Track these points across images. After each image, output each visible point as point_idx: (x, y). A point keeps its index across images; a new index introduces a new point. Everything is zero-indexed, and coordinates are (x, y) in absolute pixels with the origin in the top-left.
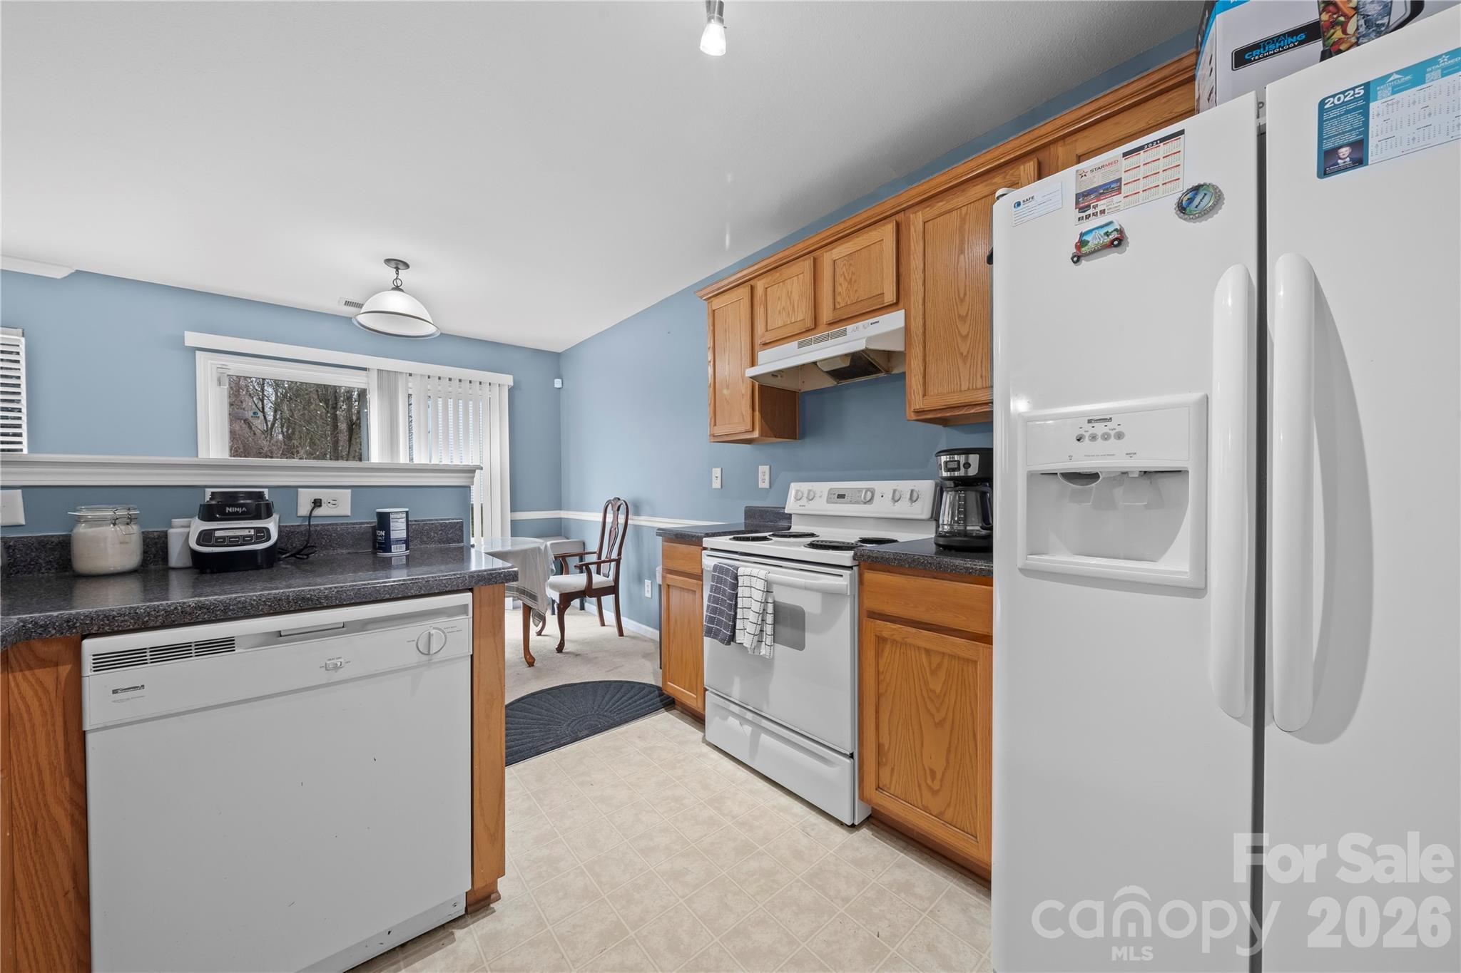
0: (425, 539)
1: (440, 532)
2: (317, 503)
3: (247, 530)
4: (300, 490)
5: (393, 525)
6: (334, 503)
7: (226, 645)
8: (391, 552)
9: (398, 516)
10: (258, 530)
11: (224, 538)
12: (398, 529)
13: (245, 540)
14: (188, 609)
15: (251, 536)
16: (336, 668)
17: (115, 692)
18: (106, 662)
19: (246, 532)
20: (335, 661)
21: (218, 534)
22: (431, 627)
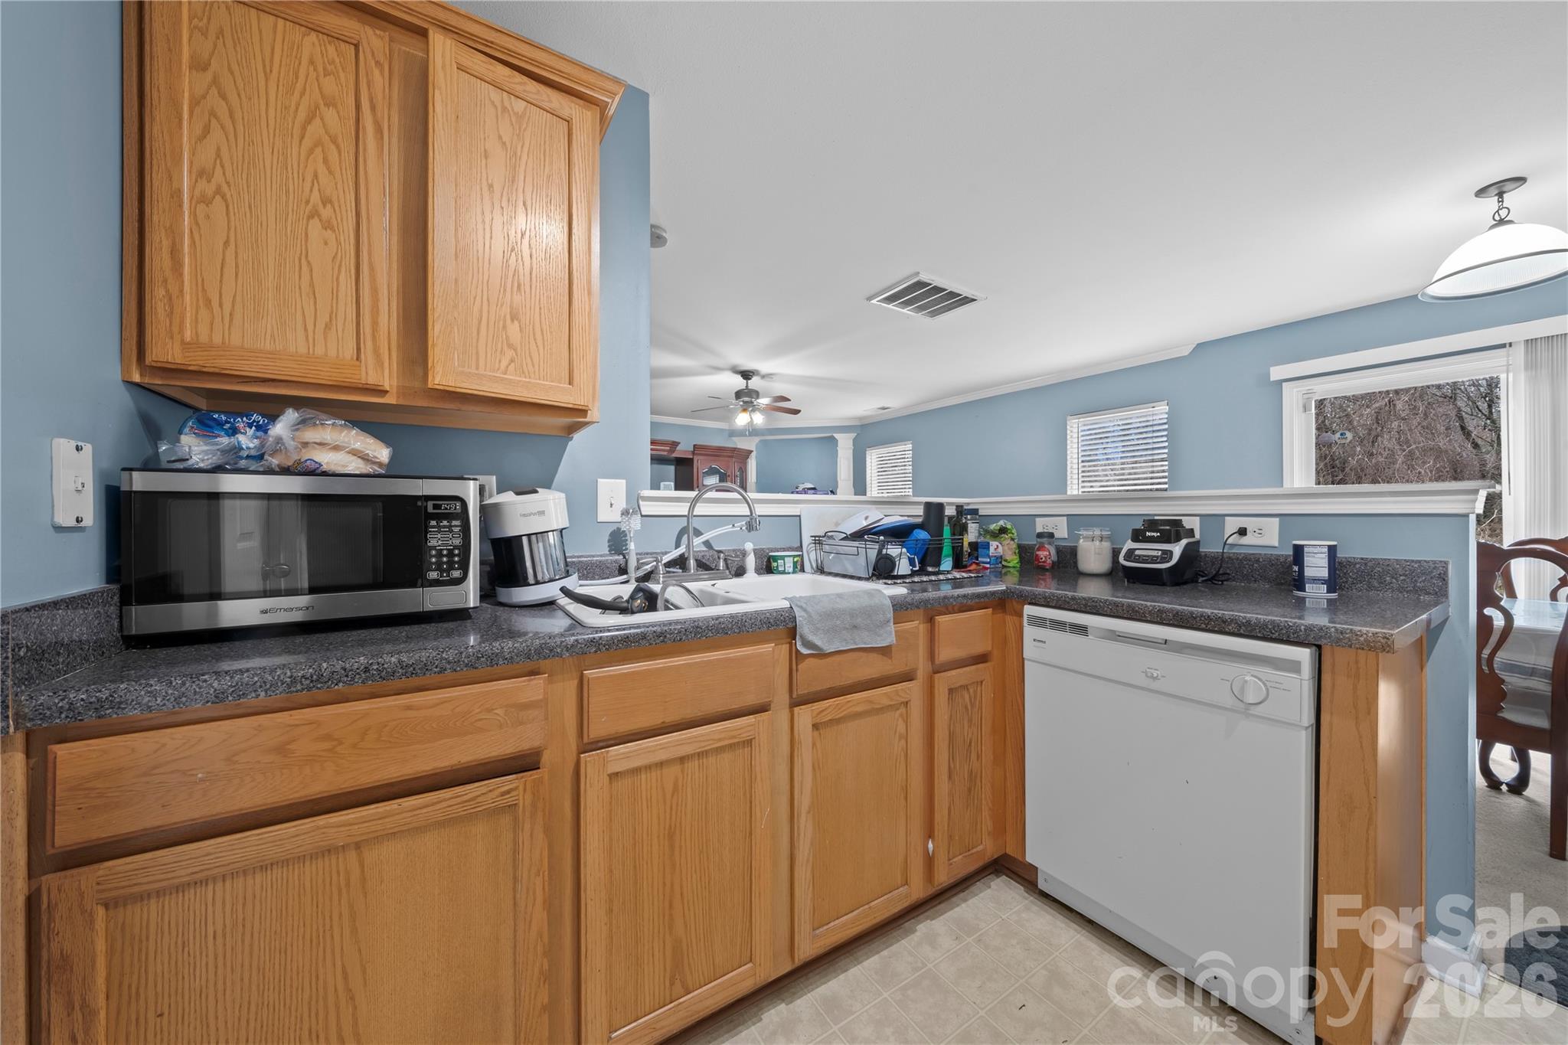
0: (1376, 584)
1: (1402, 578)
2: (1242, 532)
3: (1156, 552)
4: (1227, 518)
5: (1308, 560)
6: (1260, 532)
7: (1082, 630)
8: (1305, 591)
9: (1318, 549)
10: (1164, 552)
11: (1139, 556)
12: (1316, 565)
13: (1153, 559)
14: (1067, 599)
15: (1157, 557)
16: (1155, 678)
17: (1034, 640)
18: (1039, 622)
19: (1155, 553)
20: (1152, 671)
21: (1137, 552)
22: (1249, 672)
